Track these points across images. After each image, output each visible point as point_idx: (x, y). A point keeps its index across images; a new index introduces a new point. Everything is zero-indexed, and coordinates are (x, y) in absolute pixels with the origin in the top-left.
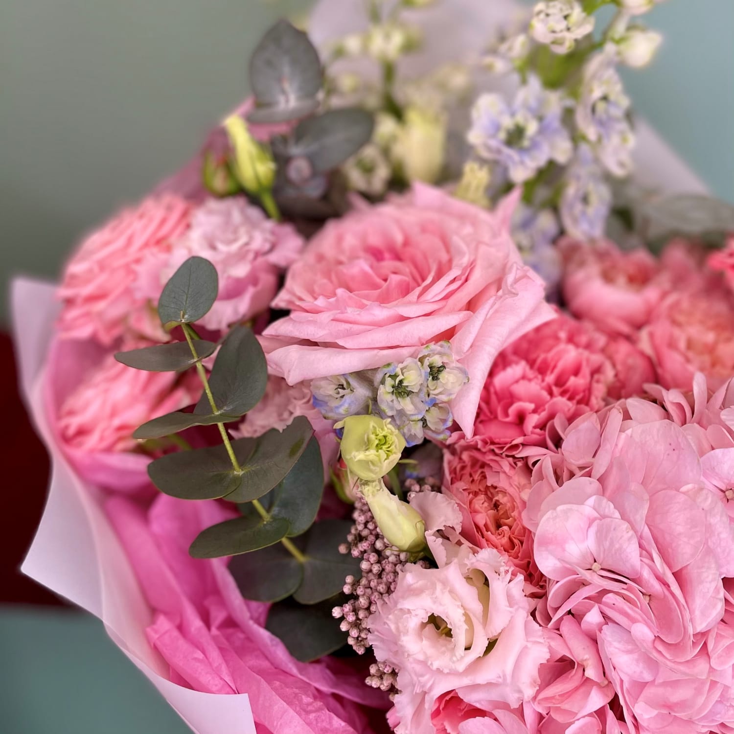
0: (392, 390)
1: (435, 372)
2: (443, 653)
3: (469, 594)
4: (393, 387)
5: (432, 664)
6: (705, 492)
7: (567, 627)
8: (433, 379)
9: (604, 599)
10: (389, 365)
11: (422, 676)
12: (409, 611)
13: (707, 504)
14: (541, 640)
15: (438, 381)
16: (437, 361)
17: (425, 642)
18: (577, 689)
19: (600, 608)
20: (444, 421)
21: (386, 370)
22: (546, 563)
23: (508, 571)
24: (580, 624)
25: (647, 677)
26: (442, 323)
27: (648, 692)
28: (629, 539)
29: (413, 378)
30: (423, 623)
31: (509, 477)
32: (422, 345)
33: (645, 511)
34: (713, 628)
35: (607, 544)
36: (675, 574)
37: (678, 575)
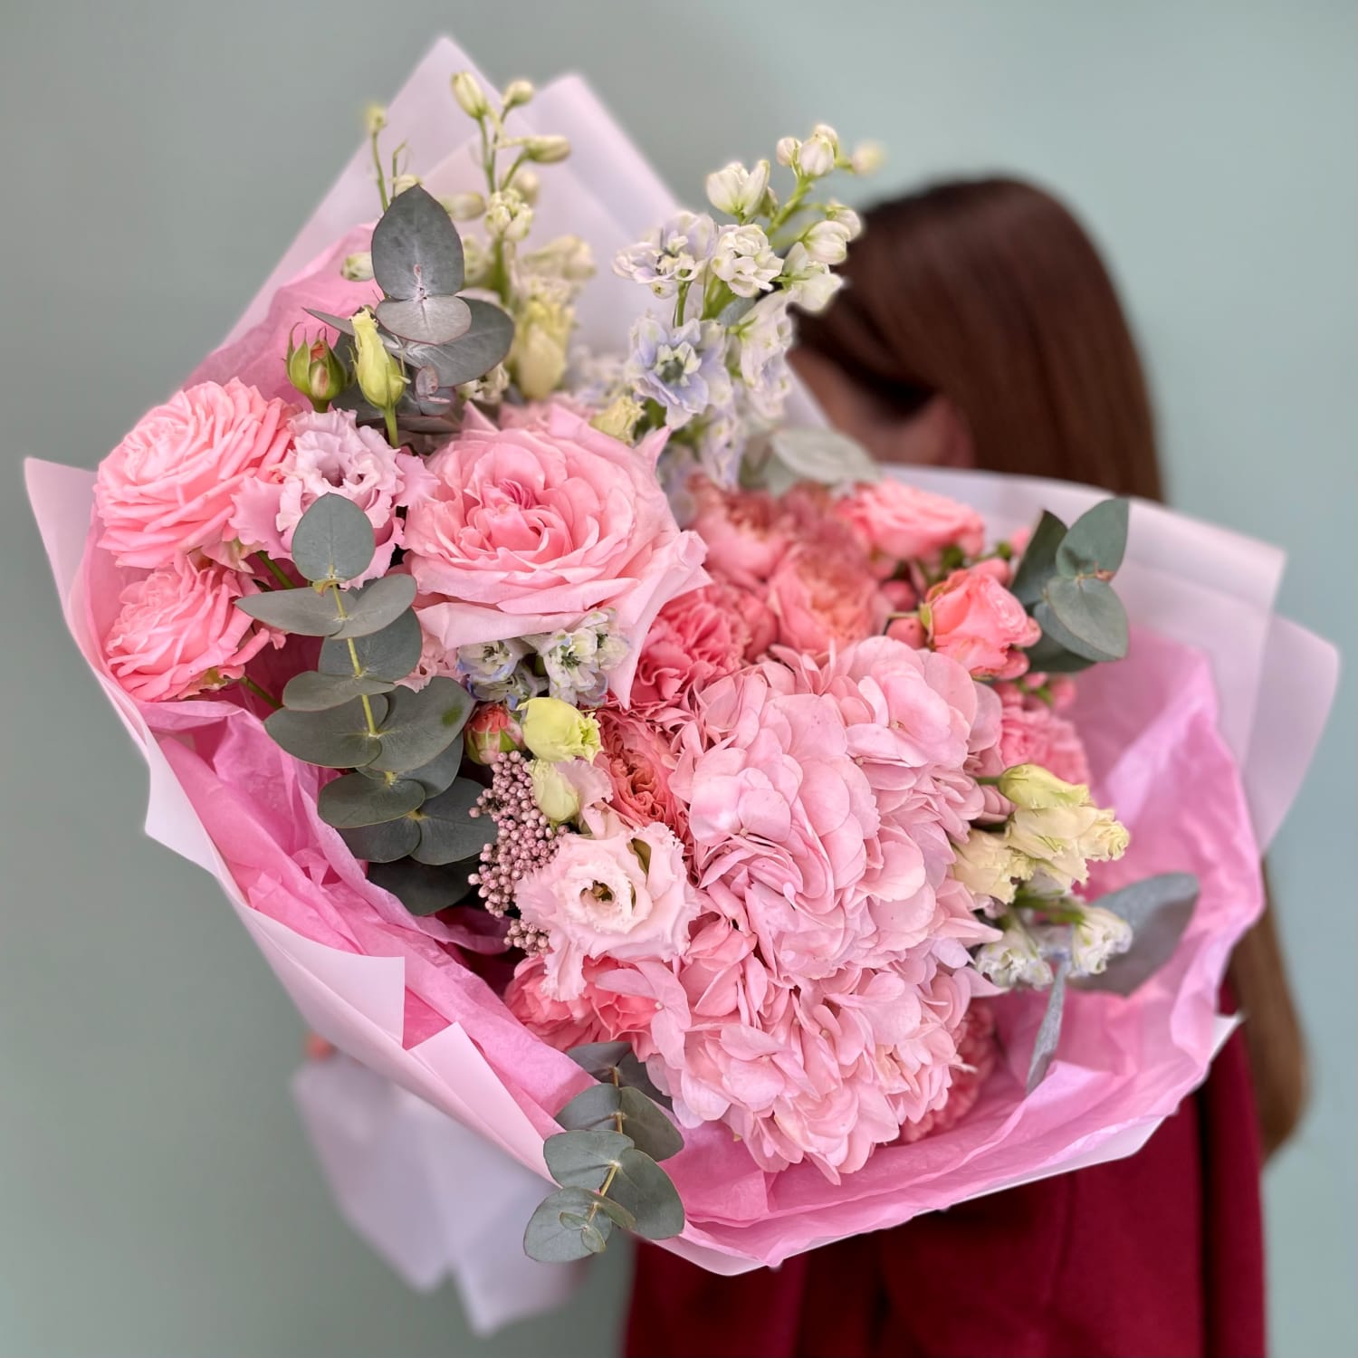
3: (633, 861)
4: (563, 657)
8: (598, 647)
9: (754, 863)
12: (574, 879)
16: (602, 628)
17: (587, 907)
19: (749, 871)
20: (600, 688)
24: (729, 887)
28: (782, 809)
29: (582, 648)
30: (586, 888)
31: (648, 742)
32: (585, 611)
36: (820, 838)
37: (822, 839)
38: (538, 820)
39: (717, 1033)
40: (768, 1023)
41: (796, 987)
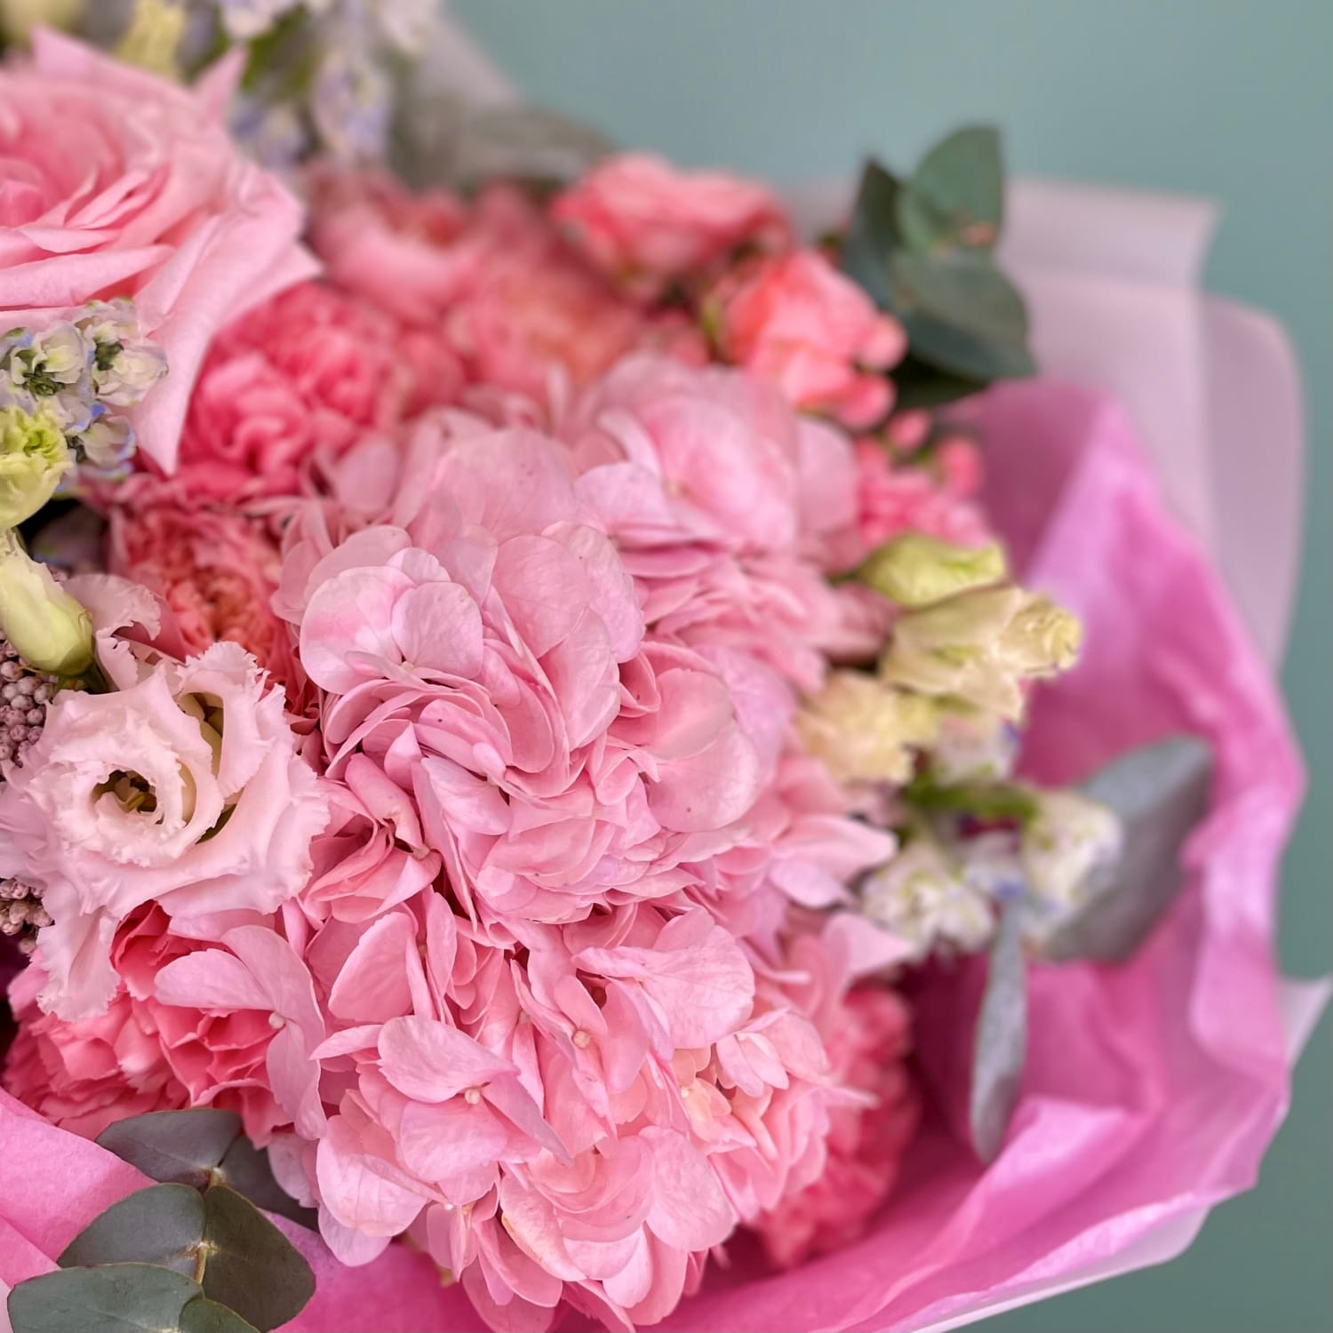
0: (22, 380)
1: (104, 355)
2: (141, 832)
3: (188, 727)
4: (25, 375)
5: (119, 853)
6: (582, 530)
7: (360, 772)
8: (100, 368)
9: (424, 714)
10: (18, 330)
11: (97, 880)
12: (72, 767)
13: (585, 551)
14: (317, 795)
15: (110, 372)
16: (109, 333)
17: (103, 820)
18: (377, 868)
19: (416, 732)
20: (118, 448)
21: (14, 339)
22: (320, 667)
23: (261, 675)
24: (381, 767)
25: (496, 828)
26: (115, 266)
27: (500, 851)
28: (465, 612)
29: (65, 360)
30: (98, 785)
32: (78, 304)
33: (491, 565)
34: (601, 735)
35: (425, 627)
36: (539, 660)
37: (544, 662)
38: (32, 696)
39: (373, 1052)
40: (466, 1022)
41: (518, 945)
